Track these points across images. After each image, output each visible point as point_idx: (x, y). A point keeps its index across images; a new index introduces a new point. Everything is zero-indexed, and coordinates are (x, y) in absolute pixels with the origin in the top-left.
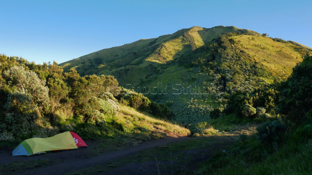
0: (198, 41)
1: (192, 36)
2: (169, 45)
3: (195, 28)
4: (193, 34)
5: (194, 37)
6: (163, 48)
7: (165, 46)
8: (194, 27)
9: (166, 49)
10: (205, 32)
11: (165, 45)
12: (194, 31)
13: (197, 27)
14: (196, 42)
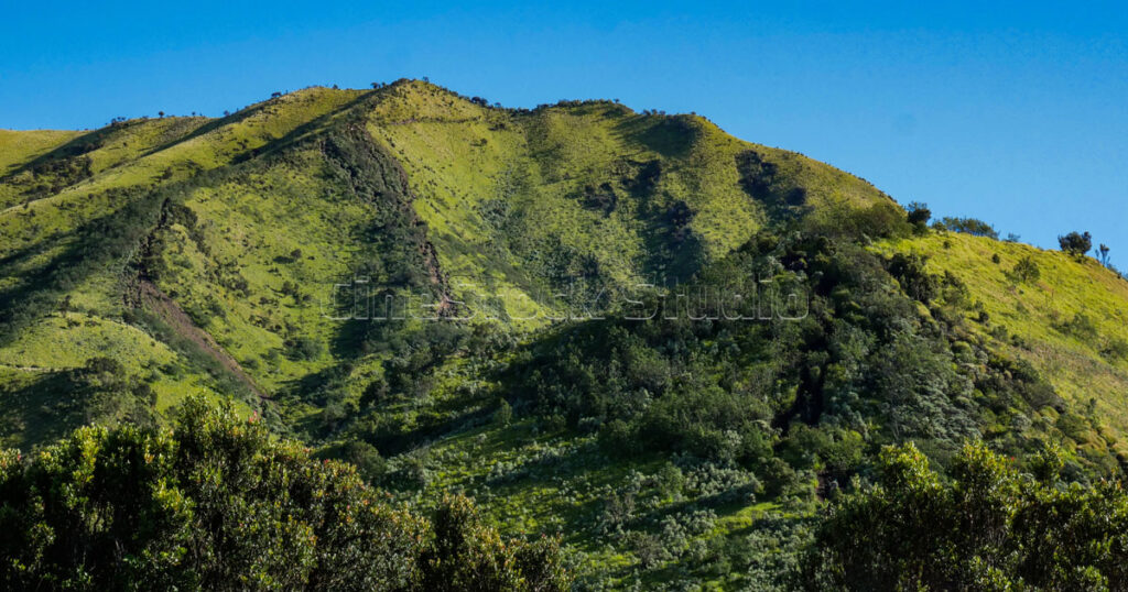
0: (441, 201)
1: (395, 152)
2: (217, 205)
3: (414, 97)
4: (400, 144)
5: (407, 168)
6: (176, 227)
7: (188, 216)
8: (402, 81)
9: (198, 238)
10: (488, 135)
11: (191, 204)
12: (406, 115)
13: (426, 82)
14: (422, 209)
